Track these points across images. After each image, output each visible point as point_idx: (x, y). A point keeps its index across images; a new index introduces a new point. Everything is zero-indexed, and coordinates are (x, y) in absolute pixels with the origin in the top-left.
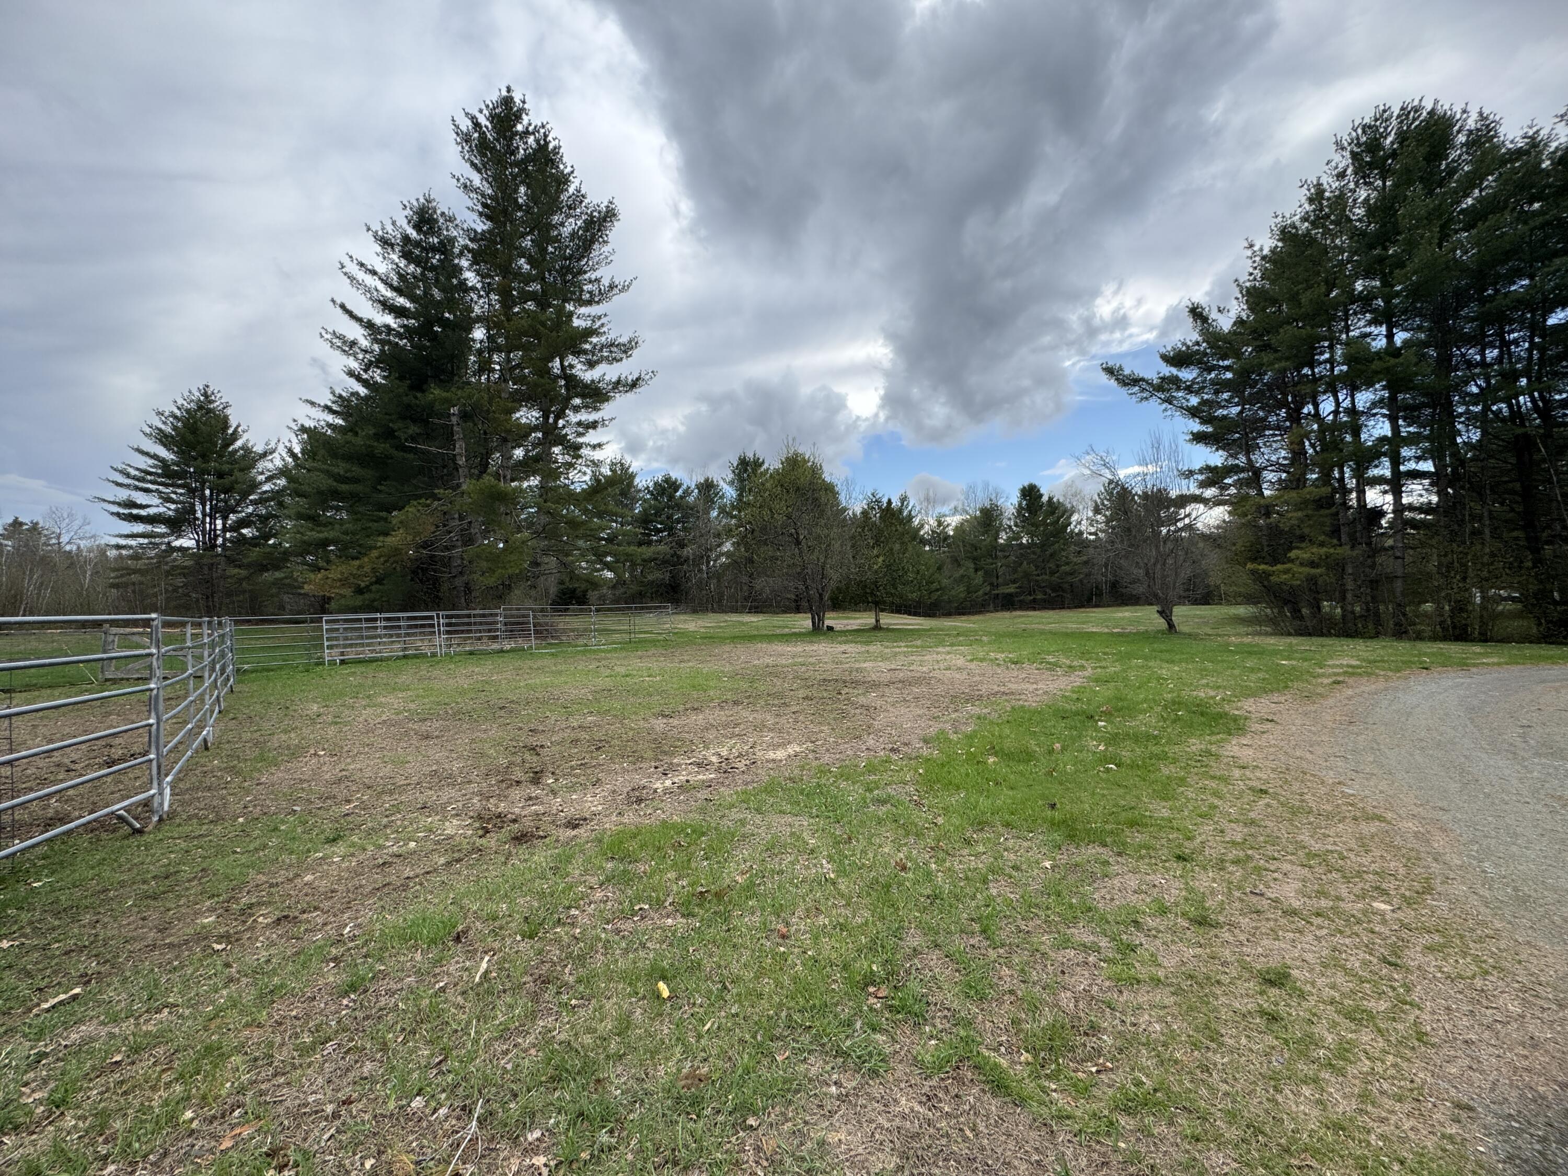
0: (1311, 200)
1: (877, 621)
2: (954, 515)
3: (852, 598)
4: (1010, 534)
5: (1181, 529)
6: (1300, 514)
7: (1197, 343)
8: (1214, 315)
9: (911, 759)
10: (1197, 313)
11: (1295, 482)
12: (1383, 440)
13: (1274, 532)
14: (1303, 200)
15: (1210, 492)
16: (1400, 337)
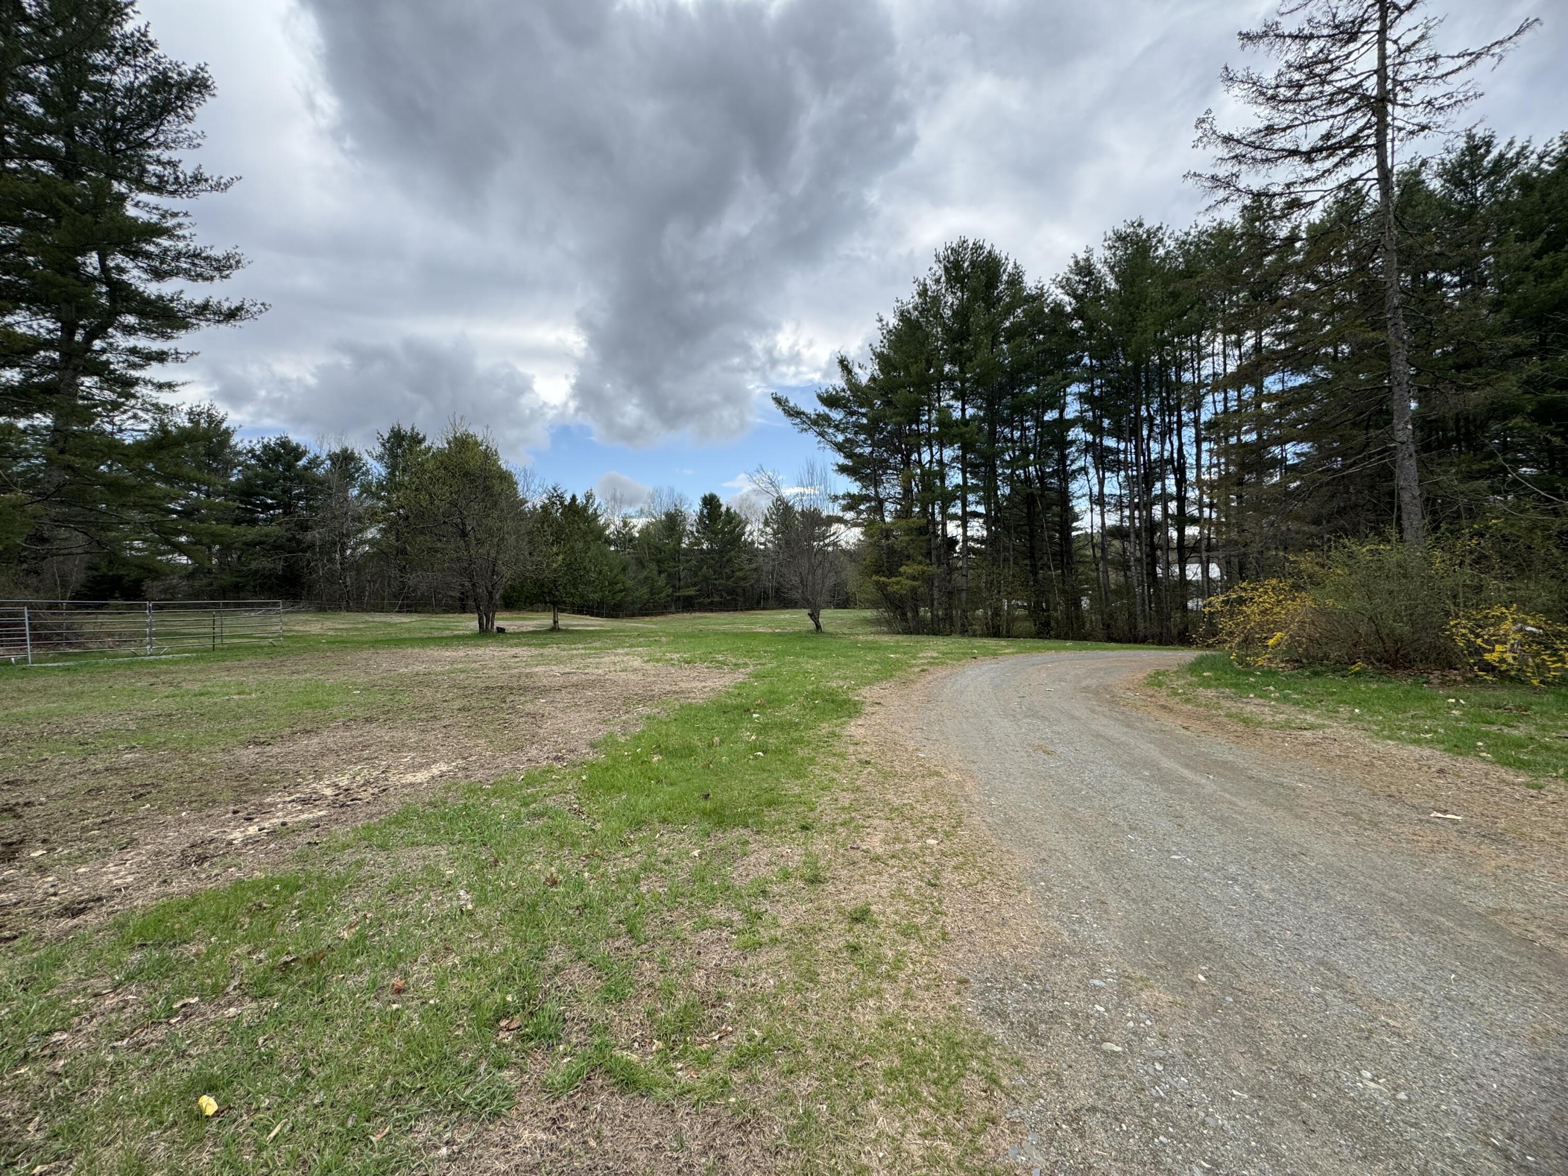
0: (920, 295)
1: (555, 622)
2: (640, 517)
3: (527, 597)
4: (692, 540)
5: (828, 545)
6: (907, 538)
7: (843, 390)
8: (856, 370)
9: (575, 766)
10: (844, 365)
11: (904, 514)
12: (957, 486)
13: (891, 551)
14: (915, 293)
15: (850, 515)
16: (970, 412)
